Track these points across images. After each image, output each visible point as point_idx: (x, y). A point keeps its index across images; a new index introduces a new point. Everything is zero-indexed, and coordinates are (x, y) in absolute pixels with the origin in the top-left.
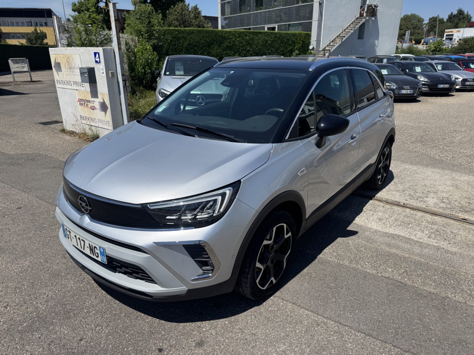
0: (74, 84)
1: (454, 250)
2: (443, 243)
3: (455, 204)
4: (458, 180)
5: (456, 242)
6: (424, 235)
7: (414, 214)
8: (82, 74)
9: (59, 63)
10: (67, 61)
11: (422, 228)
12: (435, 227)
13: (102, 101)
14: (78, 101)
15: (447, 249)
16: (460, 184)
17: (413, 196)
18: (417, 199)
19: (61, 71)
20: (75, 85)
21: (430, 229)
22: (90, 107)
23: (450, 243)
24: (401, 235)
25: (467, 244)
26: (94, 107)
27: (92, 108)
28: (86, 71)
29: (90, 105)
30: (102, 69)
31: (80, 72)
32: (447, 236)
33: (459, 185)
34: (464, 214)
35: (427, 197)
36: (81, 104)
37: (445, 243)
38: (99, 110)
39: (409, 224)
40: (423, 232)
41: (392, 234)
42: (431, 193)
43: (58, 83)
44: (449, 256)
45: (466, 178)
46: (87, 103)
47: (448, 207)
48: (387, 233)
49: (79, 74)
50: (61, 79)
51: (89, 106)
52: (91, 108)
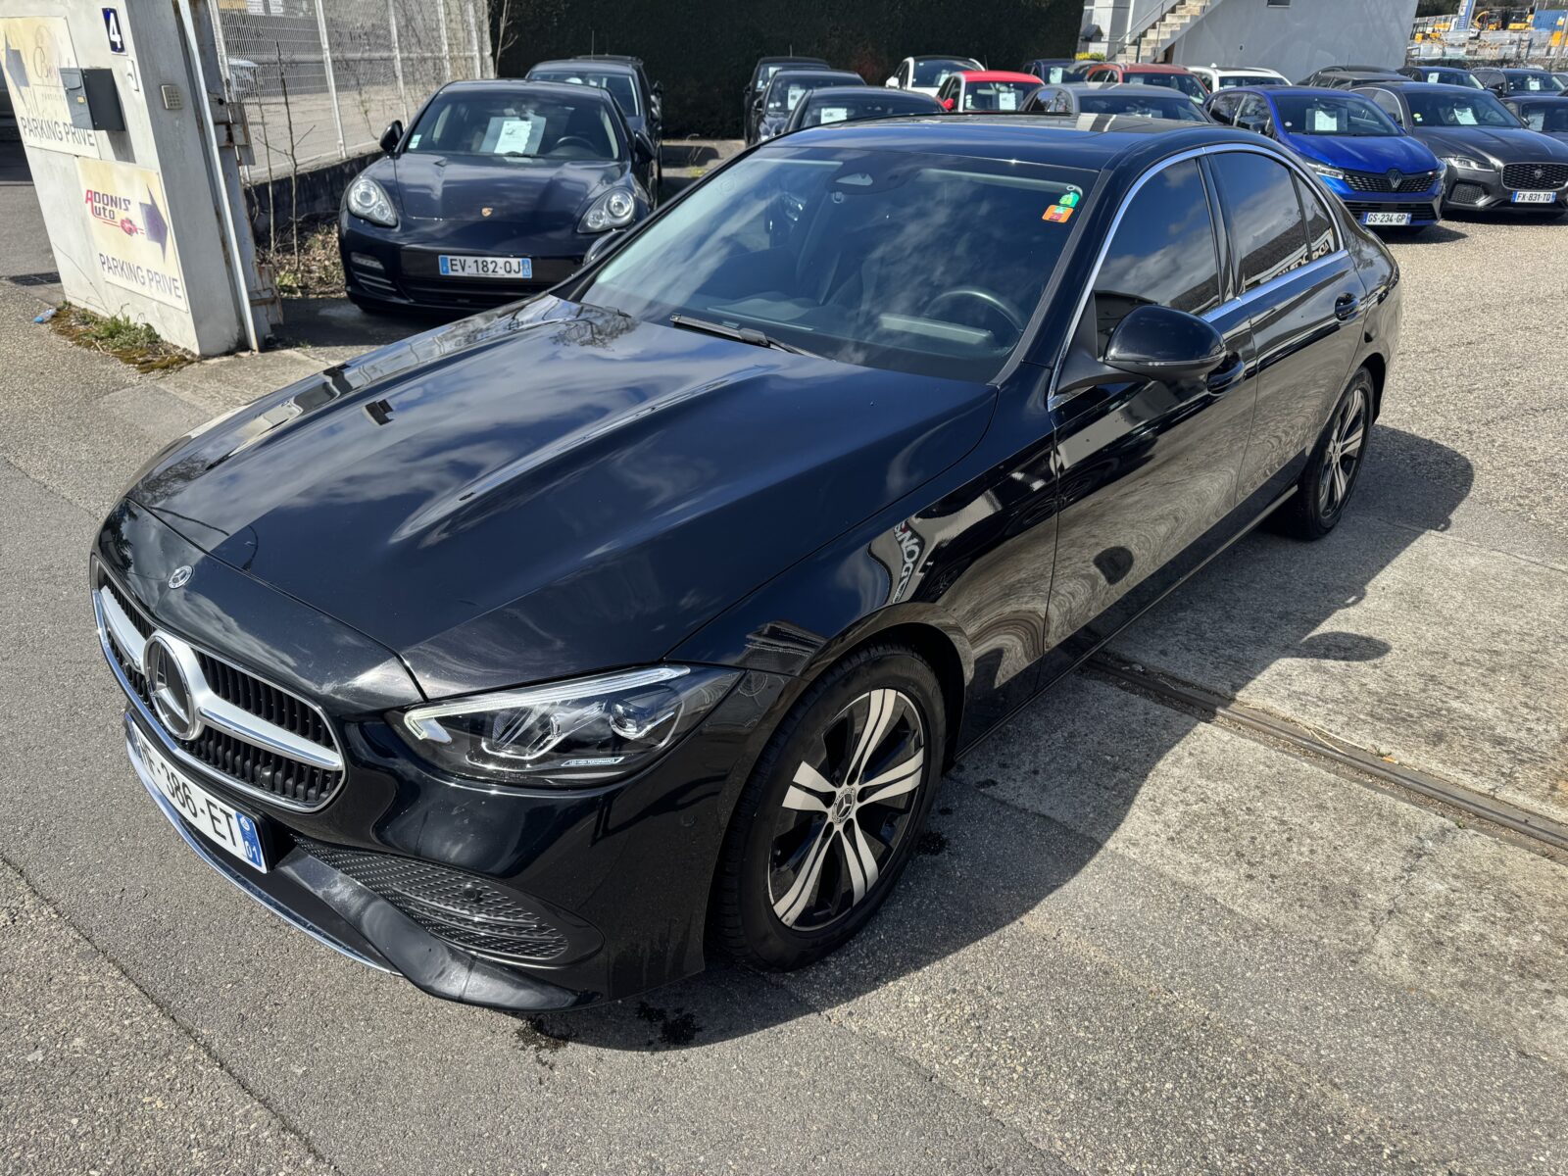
0: (67, 133)
1: (1259, 910)
2: (1222, 873)
3: (1364, 681)
4: (1437, 570)
5: (1283, 869)
6: (1159, 826)
7: (1161, 721)
8: (71, 92)
9: (17, 53)
10: (37, 43)
11: (1162, 792)
12: (1221, 791)
13: (149, 202)
14: (87, 199)
15: (1230, 905)
16: (1434, 587)
17: (1202, 637)
18: (1214, 650)
19: (27, 84)
20: (70, 136)
21: (1192, 799)
22: (119, 224)
23: (1250, 877)
24: (1059, 818)
25: (1325, 888)
26: (130, 222)
27: (127, 225)
28: (77, 81)
29: (120, 215)
30: (129, 75)
31: (65, 86)
32: (1253, 838)
33: (1429, 589)
34: (1382, 729)
36: (96, 212)
37: (1232, 874)
38: (145, 236)
39: (1116, 768)
40: (1158, 812)
41: (1025, 810)
42: (1289, 622)
43: (27, 130)
44: (1218, 944)
45: (1473, 562)
46: (108, 208)
47: (1328, 693)
48: (1003, 803)
49: (63, 93)
50: (31, 117)
51: (118, 219)
52: (123, 227)
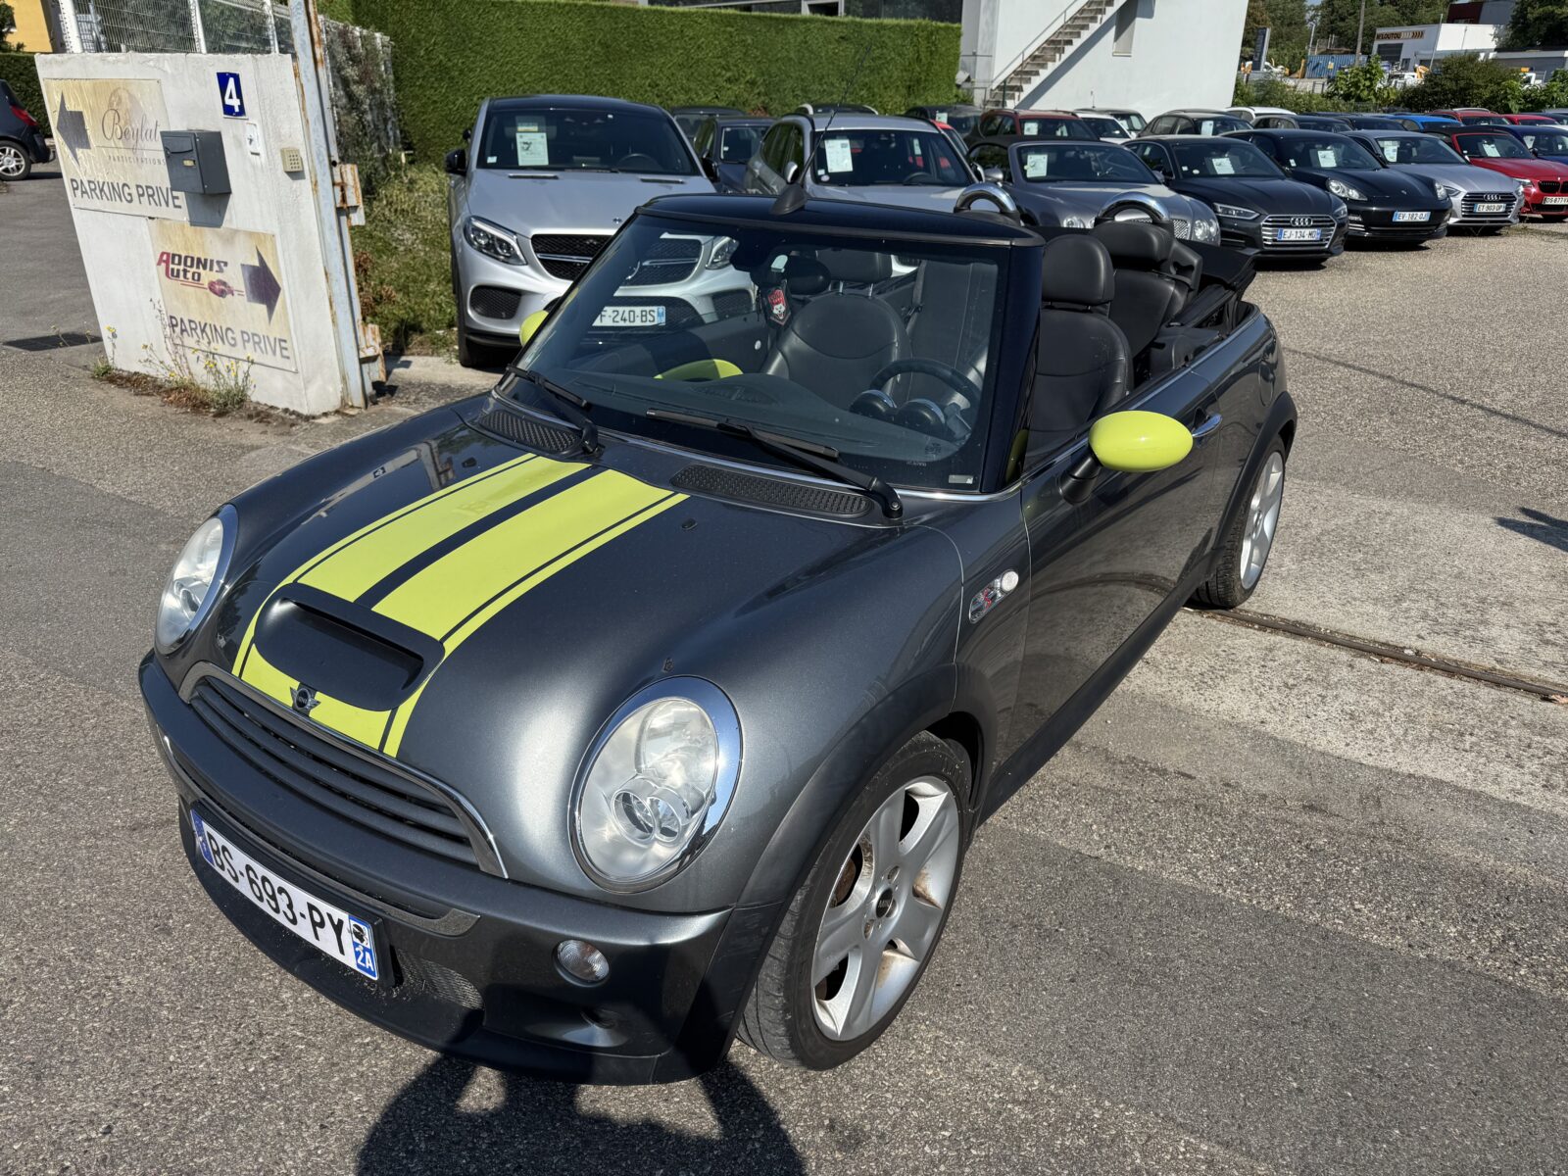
0: (140, 196)
7: (1467, 693)
8: (173, 156)
9: (80, 115)
10: (110, 104)
11: (1511, 749)
12: (1557, 744)
14: (161, 261)
17: (1437, 621)
18: (1457, 633)
19: (86, 145)
20: (145, 199)
22: (206, 286)
26: (224, 284)
27: (218, 287)
28: (187, 144)
29: (207, 276)
30: (250, 139)
35: (1484, 623)
36: (172, 274)
46: (194, 269)
50: (88, 179)
51: (205, 281)
